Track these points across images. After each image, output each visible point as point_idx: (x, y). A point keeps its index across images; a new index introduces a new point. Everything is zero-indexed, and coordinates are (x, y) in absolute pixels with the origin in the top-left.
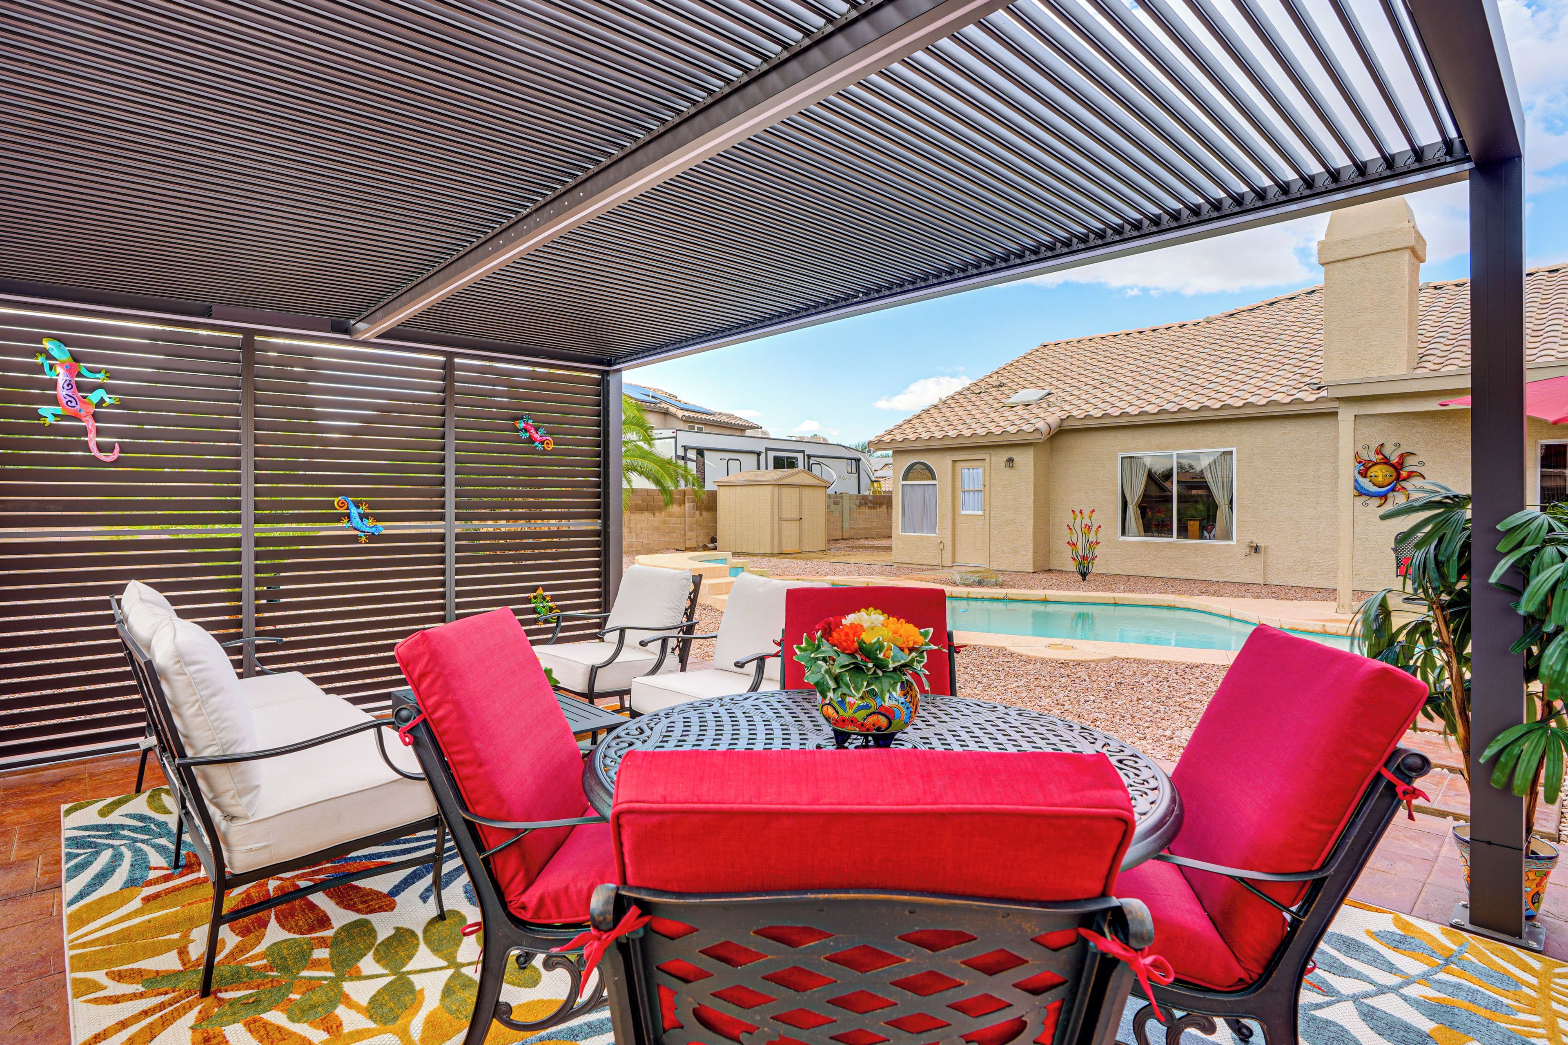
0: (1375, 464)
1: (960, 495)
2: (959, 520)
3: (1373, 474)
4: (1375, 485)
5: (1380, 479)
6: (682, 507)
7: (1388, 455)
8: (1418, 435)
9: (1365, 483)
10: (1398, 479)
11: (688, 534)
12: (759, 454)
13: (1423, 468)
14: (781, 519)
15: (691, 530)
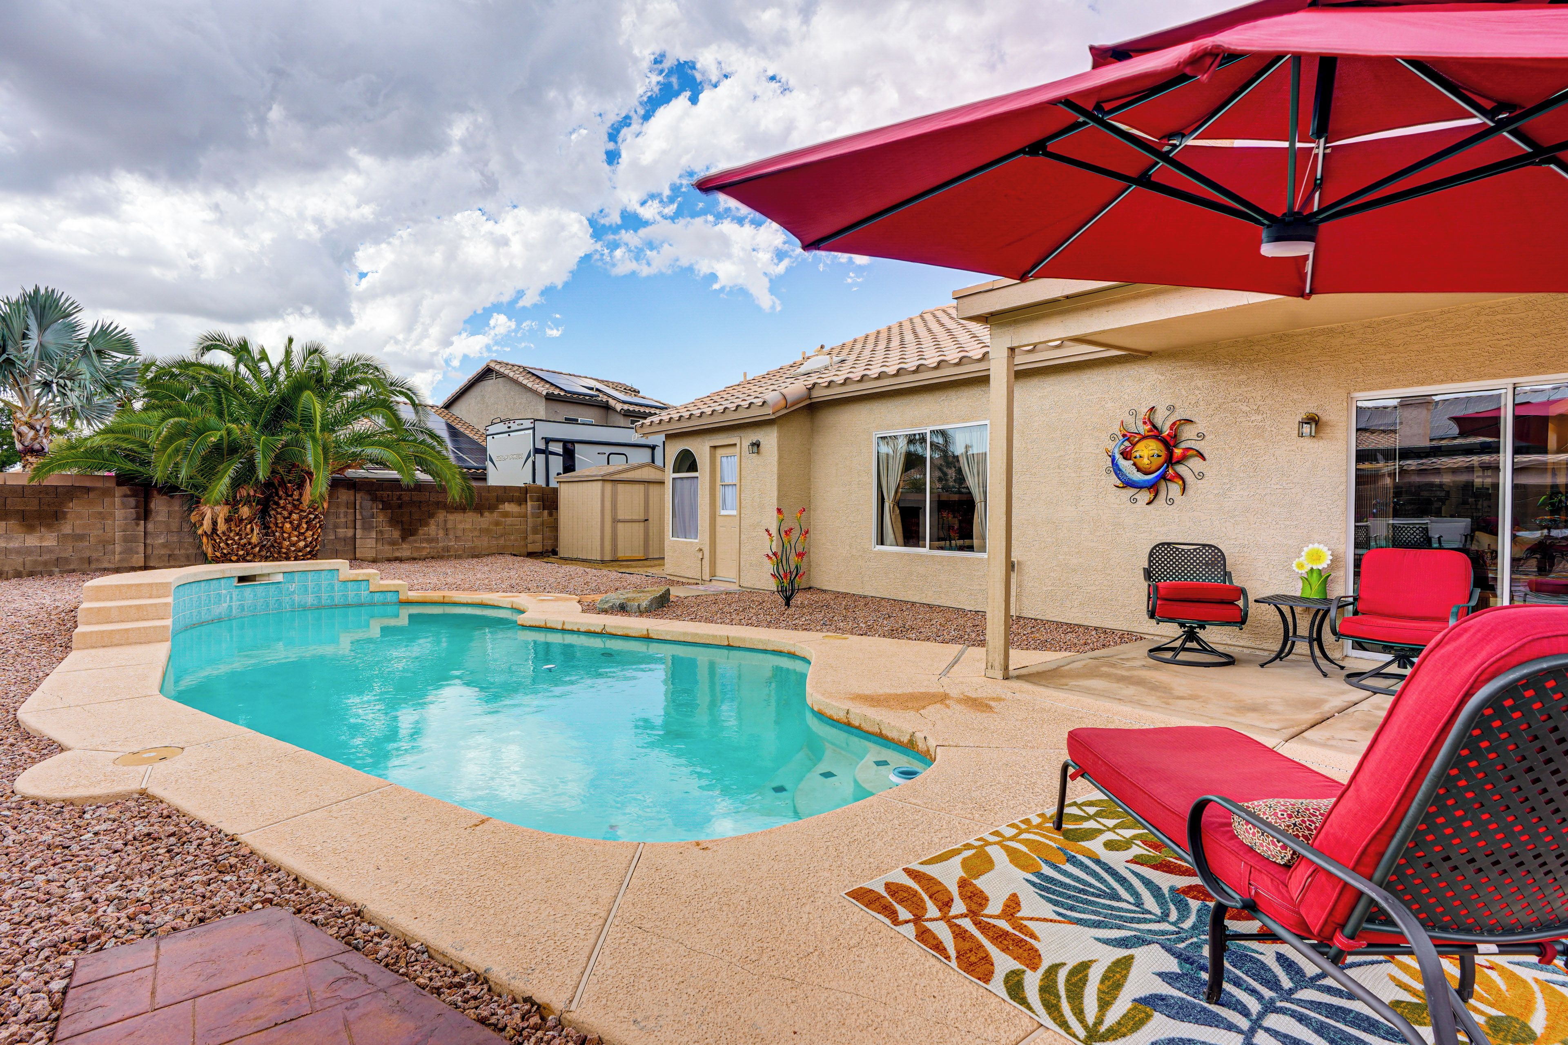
0: (1144, 438)
1: (719, 490)
2: (719, 520)
3: (1137, 454)
4: (1139, 470)
5: (1146, 461)
6: (523, 506)
7: (1159, 424)
8: (1197, 392)
9: (1126, 465)
10: (1170, 460)
11: (531, 538)
12: (653, 448)
13: (1203, 443)
14: (615, 521)
15: (535, 531)
